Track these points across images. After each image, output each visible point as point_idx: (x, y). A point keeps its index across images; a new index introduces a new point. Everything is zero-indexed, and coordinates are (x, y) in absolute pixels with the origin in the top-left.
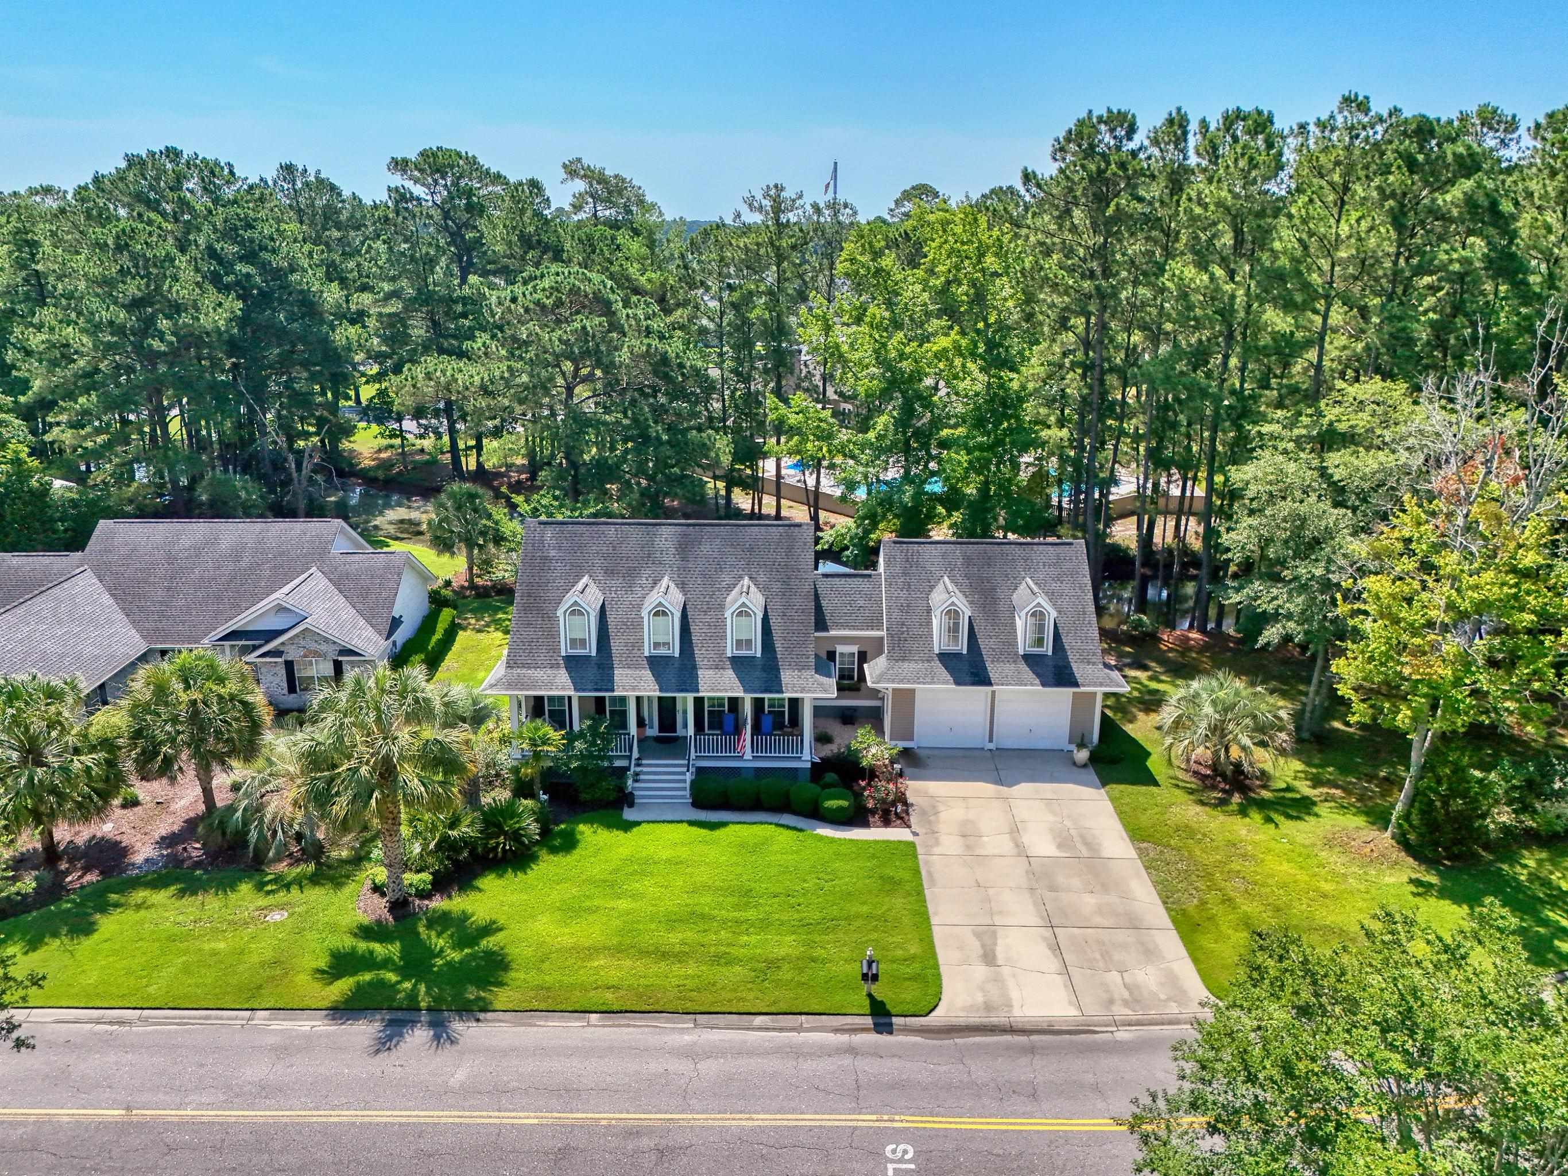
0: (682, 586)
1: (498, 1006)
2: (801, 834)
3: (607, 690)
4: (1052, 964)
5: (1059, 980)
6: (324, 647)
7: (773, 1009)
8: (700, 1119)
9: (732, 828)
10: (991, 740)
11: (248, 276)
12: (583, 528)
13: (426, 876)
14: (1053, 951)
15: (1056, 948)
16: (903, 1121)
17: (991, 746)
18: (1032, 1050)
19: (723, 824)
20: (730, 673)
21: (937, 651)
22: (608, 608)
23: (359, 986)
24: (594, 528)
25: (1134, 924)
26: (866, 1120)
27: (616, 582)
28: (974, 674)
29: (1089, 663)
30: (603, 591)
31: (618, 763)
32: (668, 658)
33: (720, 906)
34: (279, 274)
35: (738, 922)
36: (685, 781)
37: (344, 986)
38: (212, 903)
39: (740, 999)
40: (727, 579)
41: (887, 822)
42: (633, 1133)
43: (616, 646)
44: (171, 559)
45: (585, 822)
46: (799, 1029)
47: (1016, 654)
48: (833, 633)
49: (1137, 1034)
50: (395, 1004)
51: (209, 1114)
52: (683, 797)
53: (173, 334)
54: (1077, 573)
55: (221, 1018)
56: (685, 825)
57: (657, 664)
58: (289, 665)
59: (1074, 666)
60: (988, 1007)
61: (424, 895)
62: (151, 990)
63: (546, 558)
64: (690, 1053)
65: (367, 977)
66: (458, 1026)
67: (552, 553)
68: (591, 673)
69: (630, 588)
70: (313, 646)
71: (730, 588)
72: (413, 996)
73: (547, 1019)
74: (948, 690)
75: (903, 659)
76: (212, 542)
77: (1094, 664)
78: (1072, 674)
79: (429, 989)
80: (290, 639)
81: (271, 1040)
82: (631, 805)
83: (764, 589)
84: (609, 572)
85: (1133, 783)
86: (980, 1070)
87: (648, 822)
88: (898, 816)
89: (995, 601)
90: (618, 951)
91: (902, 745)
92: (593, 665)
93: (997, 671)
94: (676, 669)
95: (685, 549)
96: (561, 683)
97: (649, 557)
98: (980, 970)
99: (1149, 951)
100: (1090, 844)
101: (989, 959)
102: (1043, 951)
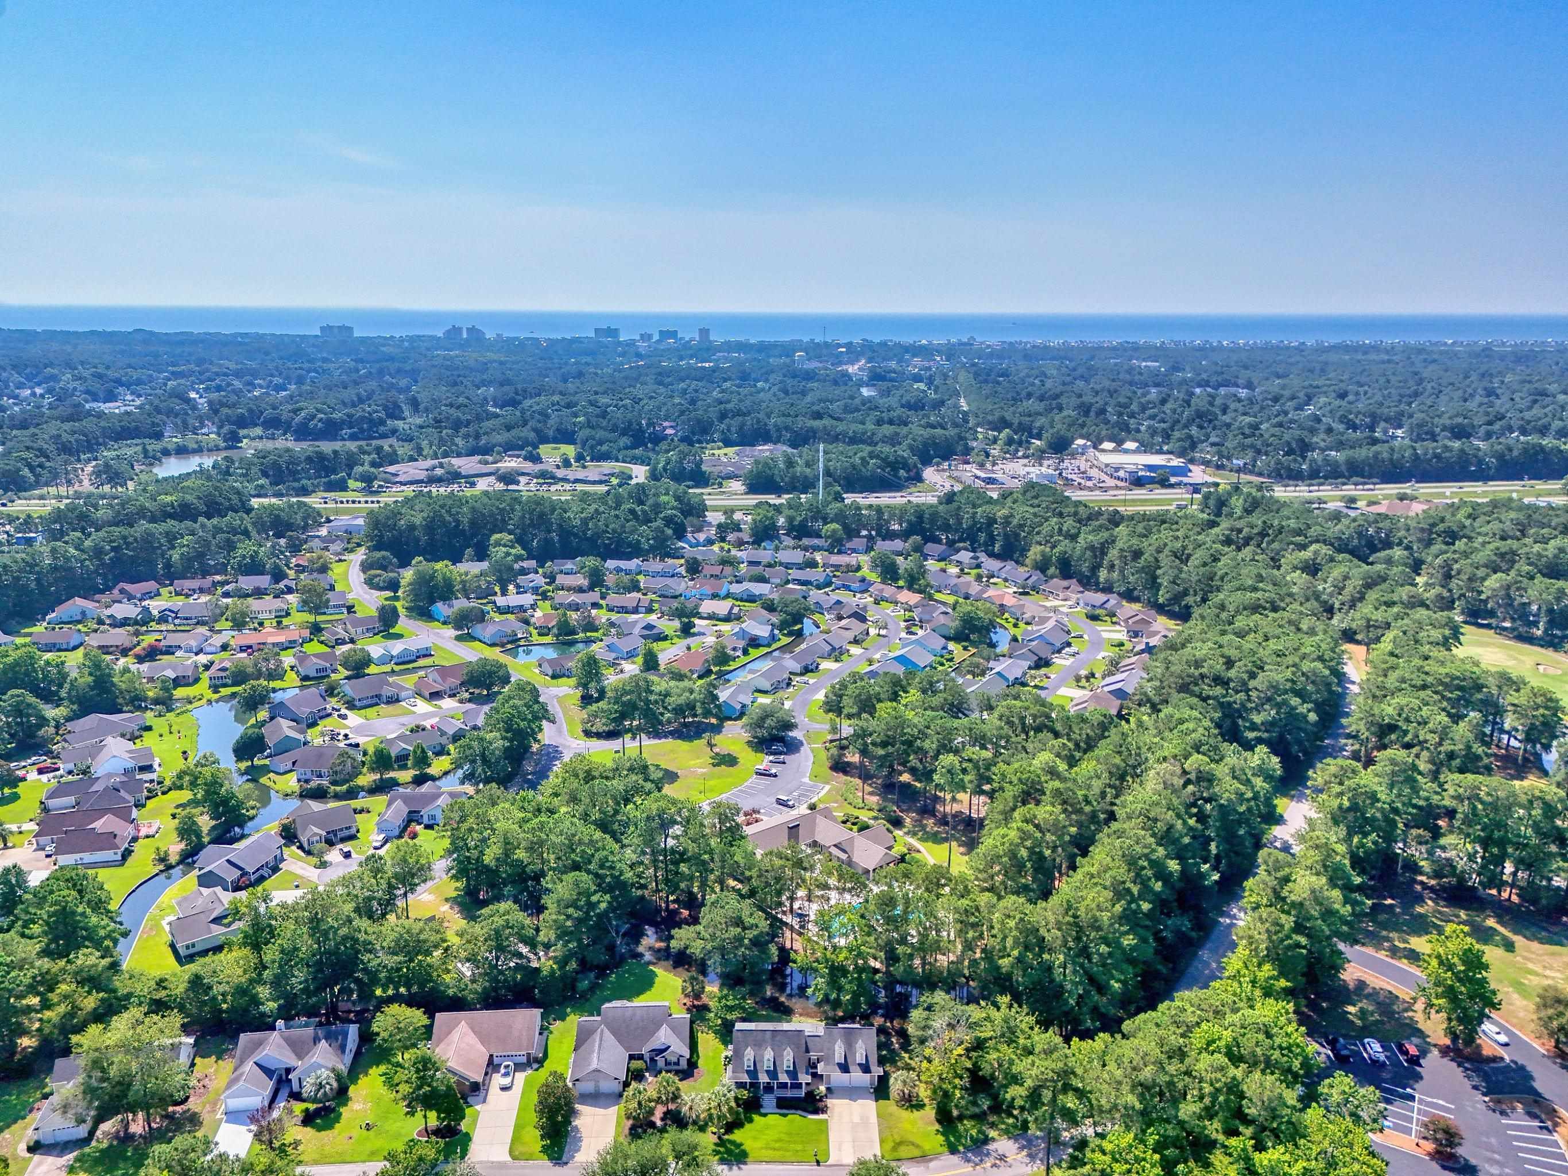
0: (773, 1049)
1: (748, 1162)
4: (852, 1151)
5: (852, 1154)
12: (747, 1032)
13: (723, 1131)
15: (854, 1147)
19: (785, 1113)
20: (786, 1075)
21: (836, 1062)
22: (755, 1056)
27: (756, 1048)
28: (845, 1069)
30: (754, 1051)
32: (771, 1070)
33: (786, 1137)
36: (775, 1103)
37: (718, 1157)
40: (784, 1047)
41: (823, 1113)
43: (758, 1067)
45: (754, 1114)
46: (802, 1166)
47: (856, 1063)
48: (810, 1054)
50: (729, 1161)
52: (775, 1106)
56: (776, 1114)
58: (666, 1059)
59: (871, 1067)
60: (837, 1161)
61: (724, 1135)
65: (721, 1156)
66: (742, 1166)
67: (740, 1039)
68: (752, 1075)
69: (760, 1050)
70: (672, 1054)
71: (785, 1051)
72: (732, 1160)
73: (759, 1165)
75: (828, 1064)
77: (875, 1066)
80: (667, 1053)
82: (764, 1109)
83: (793, 1052)
87: (767, 1114)
88: (825, 1111)
89: (852, 1048)
91: (827, 1089)
92: (753, 1073)
93: (851, 1068)
94: (773, 1074)
95: (773, 1037)
96: (746, 1079)
97: (764, 1041)
98: (838, 1152)
99: (872, 1148)
100: (867, 1119)
101: (840, 1150)
102: (851, 1148)
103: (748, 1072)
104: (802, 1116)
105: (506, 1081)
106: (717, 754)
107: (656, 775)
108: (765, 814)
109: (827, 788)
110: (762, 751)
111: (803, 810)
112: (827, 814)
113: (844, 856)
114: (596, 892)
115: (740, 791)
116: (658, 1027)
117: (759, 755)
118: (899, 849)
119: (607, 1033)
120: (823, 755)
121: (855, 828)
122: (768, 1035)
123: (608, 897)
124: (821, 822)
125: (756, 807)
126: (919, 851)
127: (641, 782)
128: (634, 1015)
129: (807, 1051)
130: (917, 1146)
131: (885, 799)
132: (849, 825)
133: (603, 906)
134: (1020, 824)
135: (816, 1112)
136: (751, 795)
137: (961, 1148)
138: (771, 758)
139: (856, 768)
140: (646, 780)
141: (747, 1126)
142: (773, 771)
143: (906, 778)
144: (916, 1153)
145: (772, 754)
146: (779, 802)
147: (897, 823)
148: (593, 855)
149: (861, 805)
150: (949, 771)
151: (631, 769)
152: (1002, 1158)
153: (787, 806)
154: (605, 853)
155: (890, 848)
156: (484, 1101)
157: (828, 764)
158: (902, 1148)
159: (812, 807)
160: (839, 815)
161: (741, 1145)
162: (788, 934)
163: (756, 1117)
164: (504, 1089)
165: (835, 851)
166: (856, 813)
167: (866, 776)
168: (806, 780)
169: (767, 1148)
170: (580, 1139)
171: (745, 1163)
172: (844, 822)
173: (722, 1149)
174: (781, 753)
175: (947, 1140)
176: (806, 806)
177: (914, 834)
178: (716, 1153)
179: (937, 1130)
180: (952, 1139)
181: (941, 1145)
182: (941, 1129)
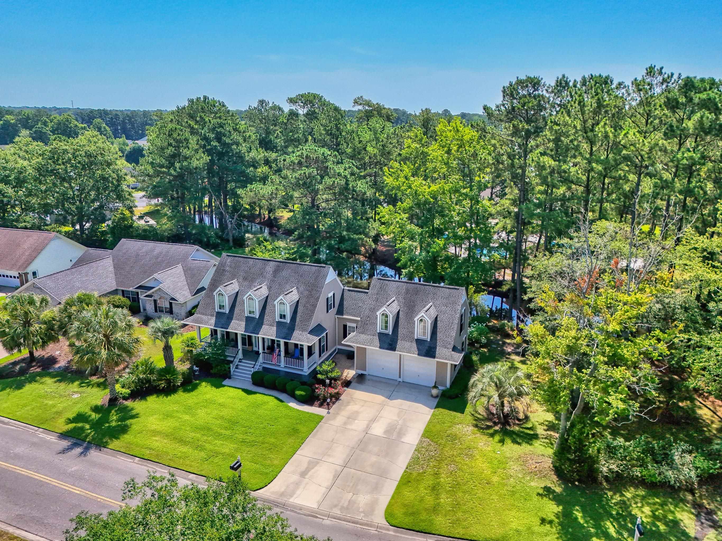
0: (270, 288)
1: (110, 447)
2: (280, 403)
3: (225, 328)
4: (328, 483)
5: (324, 491)
6: (166, 296)
7: (199, 473)
9: (258, 395)
10: (400, 377)
11: (216, 146)
12: (242, 259)
13: (128, 391)
14: (334, 477)
15: (337, 476)
17: (400, 380)
19: (255, 393)
20: (275, 328)
21: (378, 332)
22: (239, 293)
23: (75, 428)
24: (246, 259)
25: (382, 475)
27: (246, 283)
28: (390, 345)
29: (445, 348)
30: (240, 286)
31: (229, 359)
32: (254, 318)
33: (221, 426)
34: (229, 145)
35: (220, 434)
36: (251, 371)
37: (71, 426)
38: (63, 386)
39: (191, 466)
40: (288, 287)
41: (321, 406)
43: (237, 310)
44: (138, 255)
45: (206, 381)
47: (413, 338)
48: (344, 317)
49: (333, 523)
50: (80, 437)
52: (248, 378)
53: (180, 169)
54: (456, 303)
55: (29, 428)
56: (240, 390)
57: (249, 320)
58: (155, 301)
59: (438, 348)
60: (282, 494)
61: (125, 399)
62: (18, 413)
63: (224, 270)
66: (92, 451)
67: (227, 268)
68: (223, 321)
69: (250, 286)
70: (163, 295)
73: (122, 456)
74: (377, 350)
75: (363, 333)
76: (152, 250)
77: (448, 348)
78: (435, 352)
79: (95, 434)
80: (156, 291)
81: (35, 440)
82: (230, 378)
83: (301, 293)
84: (245, 279)
85: (450, 409)
87: (228, 386)
88: (328, 404)
90: (167, 435)
91: (360, 372)
92: (225, 316)
94: (255, 323)
95: (276, 272)
96: (211, 323)
98: (295, 478)
99: (376, 488)
100: (401, 433)
101: (303, 474)
102: (330, 476)
103: (219, 315)
104: (281, 401)
122: (270, 268)
135: (310, 401)
171: (103, 447)
179: (547, 490)
180: (579, 515)
181: (543, 521)
182: (558, 490)
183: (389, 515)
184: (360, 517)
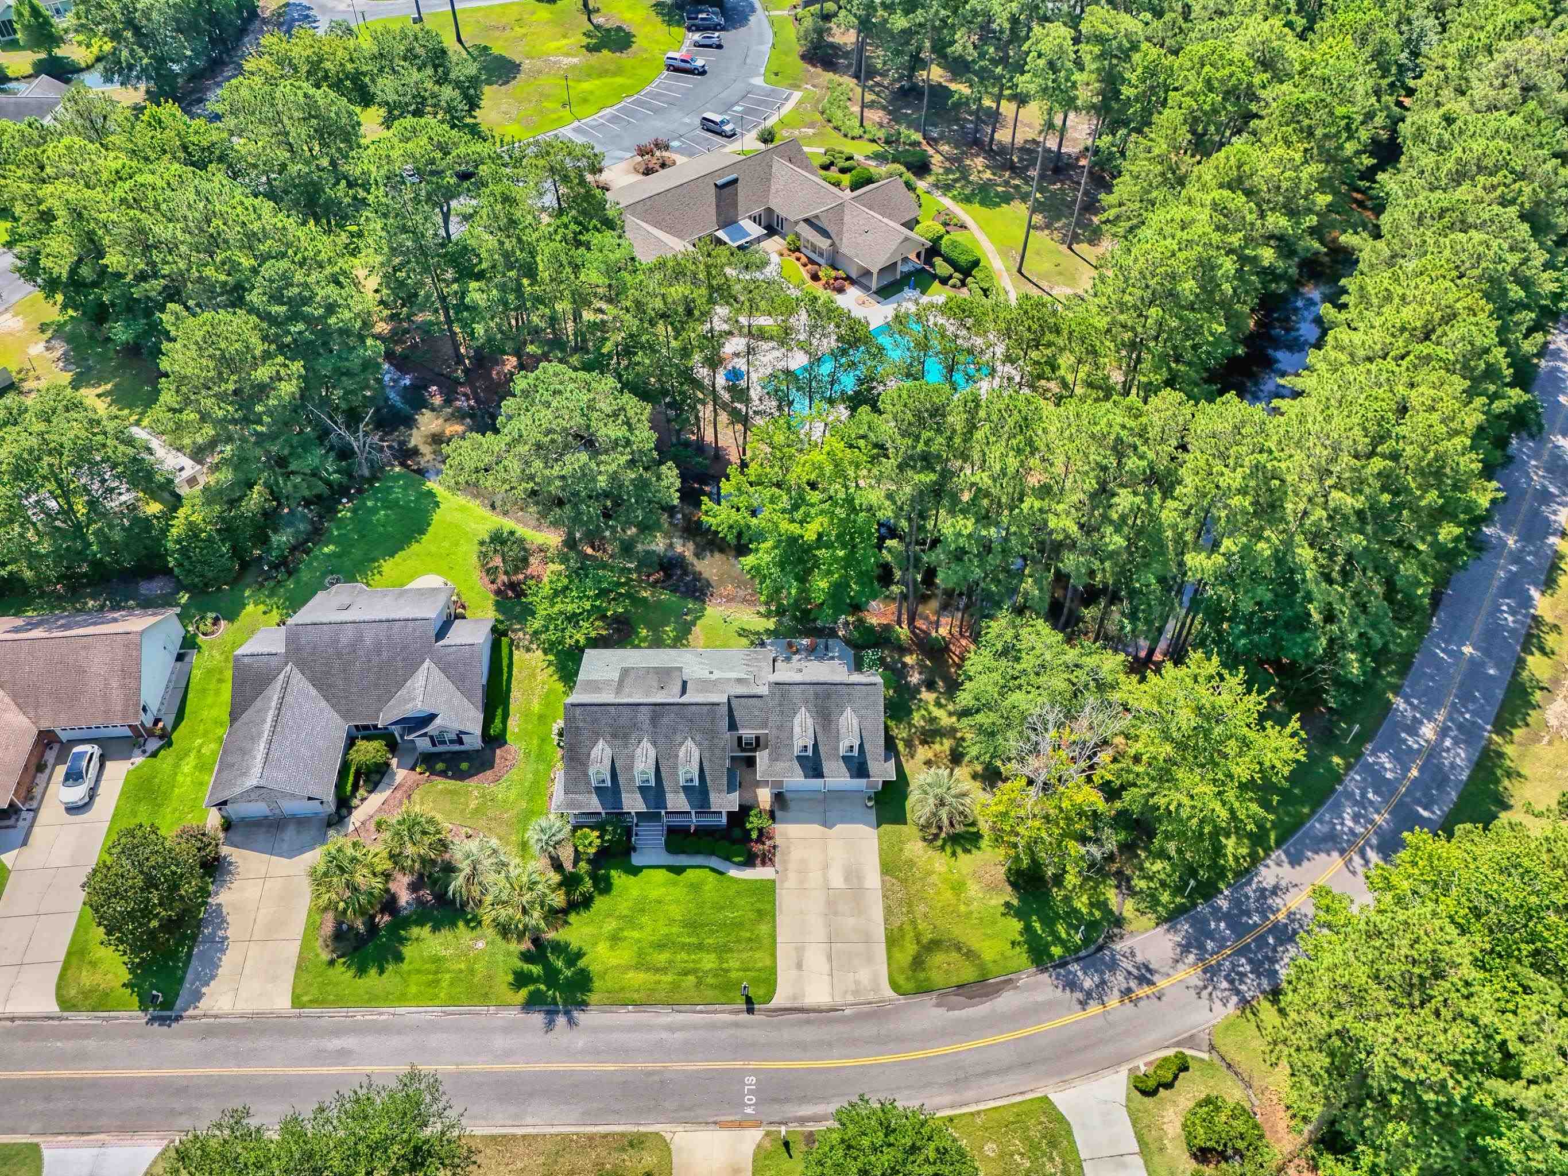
0: (654, 744)
1: (591, 1003)
2: (720, 876)
3: (620, 808)
4: (826, 968)
5: (827, 978)
7: (704, 1002)
8: (678, 1066)
9: (688, 871)
14: (828, 959)
15: (830, 958)
16: (753, 1065)
17: (824, 790)
18: (808, 1022)
19: (682, 868)
20: (682, 795)
21: (796, 755)
22: (615, 758)
23: (529, 994)
25: (867, 940)
26: (738, 1064)
27: (619, 743)
28: (814, 770)
29: (877, 761)
30: (612, 748)
32: (649, 787)
33: (681, 935)
36: (661, 835)
37: (524, 993)
38: (448, 934)
39: (691, 997)
40: (679, 738)
41: (764, 865)
42: (650, 1074)
43: (621, 780)
45: (614, 870)
46: (715, 1012)
47: (838, 757)
48: (740, 732)
49: (855, 1010)
51: (487, 1067)
54: (877, 704)
57: (643, 790)
60: (795, 998)
63: (578, 728)
64: (671, 1028)
65: (532, 988)
66: (576, 1014)
67: (581, 724)
68: (610, 798)
69: (626, 746)
71: (681, 744)
72: (554, 998)
74: (800, 781)
75: (778, 760)
77: (879, 761)
78: (867, 769)
79: (560, 993)
81: (501, 1023)
82: (634, 850)
83: (699, 745)
84: (614, 736)
85: (892, 823)
86: (787, 1035)
89: (830, 721)
91: (776, 791)
92: (610, 793)
93: (827, 767)
94: (654, 793)
95: (654, 720)
96: (594, 804)
97: (635, 726)
98: (794, 972)
99: (870, 959)
100: (860, 878)
101: (799, 966)
102: (823, 959)
103: (599, 791)
104: (721, 873)
105: (77, 793)
106: (597, 27)
107: (465, 68)
108: (679, 151)
109: (797, 95)
110: (679, 24)
111: (750, 142)
112: (793, 153)
113: (823, 243)
114: (267, 356)
115: (639, 103)
116: (412, 668)
117: (676, 30)
118: (929, 227)
119: (299, 682)
120: (791, 33)
121: (846, 179)
122: (644, 716)
123: (297, 367)
124: (782, 169)
125: (662, 138)
126: (963, 227)
127: (429, 85)
128: (360, 638)
129: (733, 726)
130: (970, 955)
131: (896, 117)
132: (834, 174)
133: (288, 389)
134: (1216, 194)
135: (750, 861)
136: (656, 111)
137: (1057, 951)
138: (697, 36)
139: (846, 55)
140: (441, 81)
141: (600, 903)
142: (699, 63)
143: (936, 74)
144: (968, 974)
145: (698, 29)
146: (710, 127)
147: (921, 168)
148: (255, 271)
149: (858, 132)
150: (1051, 64)
151: (410, 56)
152: (1145, 975)
153: (720, 134)
154: (283, 264)
155: (911, 224)
156: (25, 843)
157: (798, 49)
158: (939, 959)
159: (767, 138)
160: (815, 151)
161: (580, 955)
162: (706, 412)
163: (617, 877)
164: (73, 809)
165: (807, 233)
166: (850, 147)
167: (863, 72)
168: (758, 81)
169: (641, 964)
170: (220, 945)
171: (583, 1005)
172: (826, 167)
173: (536, 969)
174: (715, 28)
175: (1028, 929)
176: (754, 134)
177: (947, 188)
178: (521, 980)
179: (1007, 905)
180: (1037, 925)
181: (1013, 943)
182: (1015, 902)
183: (895, 986)
184: (871, 997)
